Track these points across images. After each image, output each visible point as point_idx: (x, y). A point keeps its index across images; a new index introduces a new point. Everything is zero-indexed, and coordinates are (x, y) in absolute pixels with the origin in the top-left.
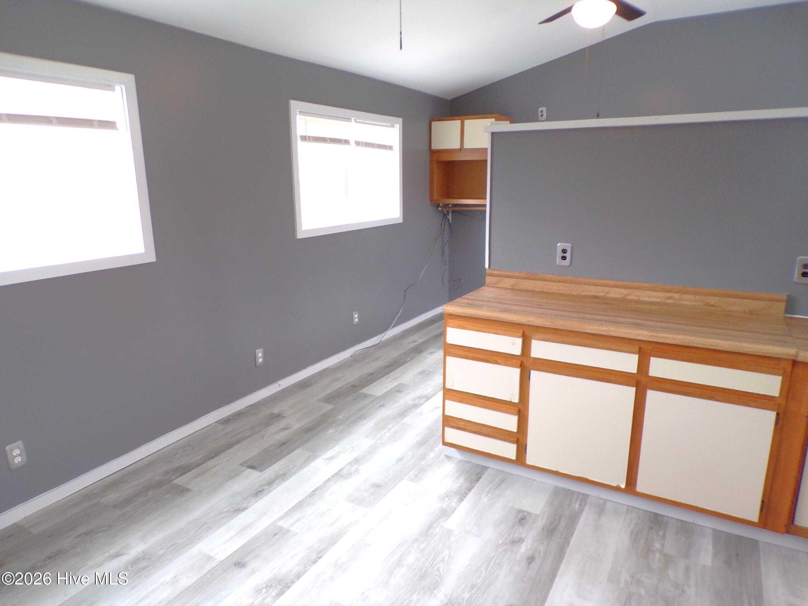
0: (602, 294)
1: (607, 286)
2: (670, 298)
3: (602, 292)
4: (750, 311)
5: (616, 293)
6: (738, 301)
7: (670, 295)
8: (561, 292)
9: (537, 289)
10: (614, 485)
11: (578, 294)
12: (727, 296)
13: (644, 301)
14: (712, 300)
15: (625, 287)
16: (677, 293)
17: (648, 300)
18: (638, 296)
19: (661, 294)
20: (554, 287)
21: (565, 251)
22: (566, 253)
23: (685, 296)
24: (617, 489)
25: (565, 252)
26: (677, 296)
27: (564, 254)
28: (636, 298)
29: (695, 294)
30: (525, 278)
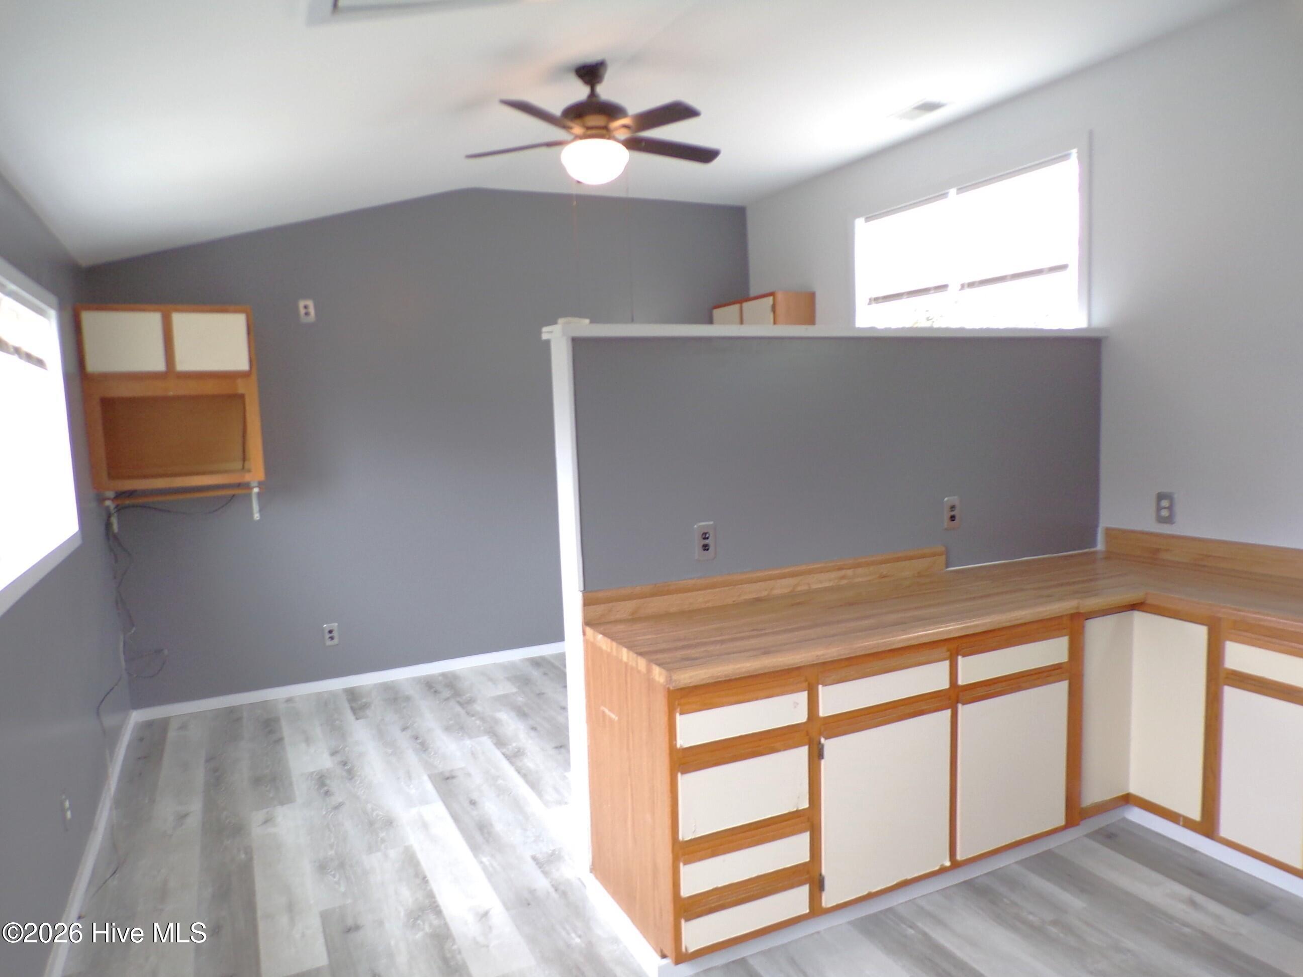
0: (764, 593)
1: (771, 578)
2: (843, 577)
3: (766, 590)
4: (919, 573)
5: (781, 587)
6: (907, 563)
7: (842, 573)
8: (710, 605)
9: (673, 609)
10: (937, 868)
11: (734, 601)
12: (898, 559)
13: (816, 589)
14: (885, 569)
15: (793, 575)
16: (850, 568)
17: (820, 586)
18: (809, 584)
19: (833, 575)
20: (699, 599)
21: (705, 535)
22: (708, 538)
23: (860, 571)
24: (943, 870)
25: (707, 536)
26: (849, 572)
27: (704, 540)
28: (806, 588)
29: (868, 564)
30: (653, 595)
